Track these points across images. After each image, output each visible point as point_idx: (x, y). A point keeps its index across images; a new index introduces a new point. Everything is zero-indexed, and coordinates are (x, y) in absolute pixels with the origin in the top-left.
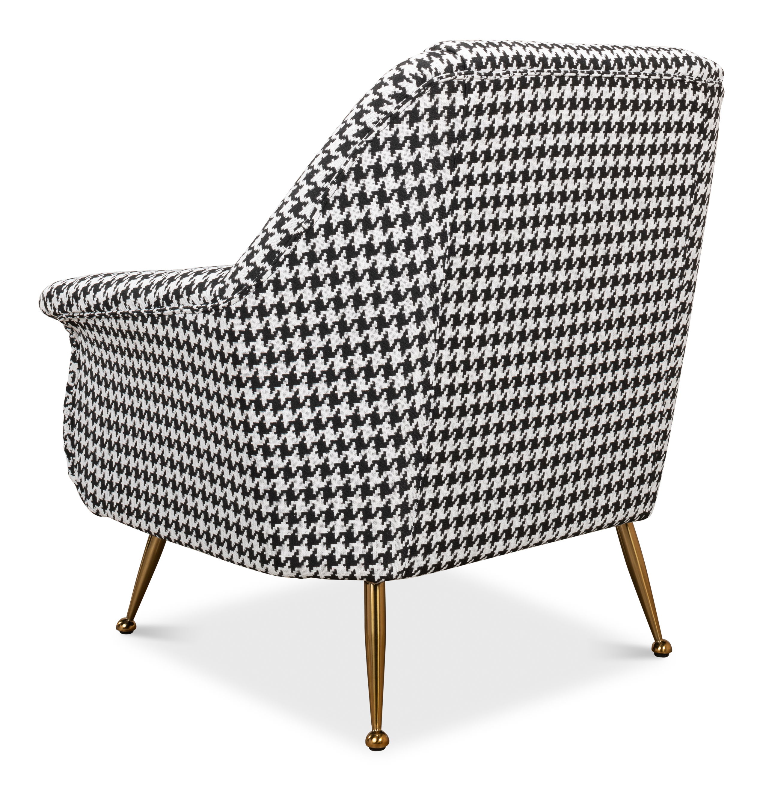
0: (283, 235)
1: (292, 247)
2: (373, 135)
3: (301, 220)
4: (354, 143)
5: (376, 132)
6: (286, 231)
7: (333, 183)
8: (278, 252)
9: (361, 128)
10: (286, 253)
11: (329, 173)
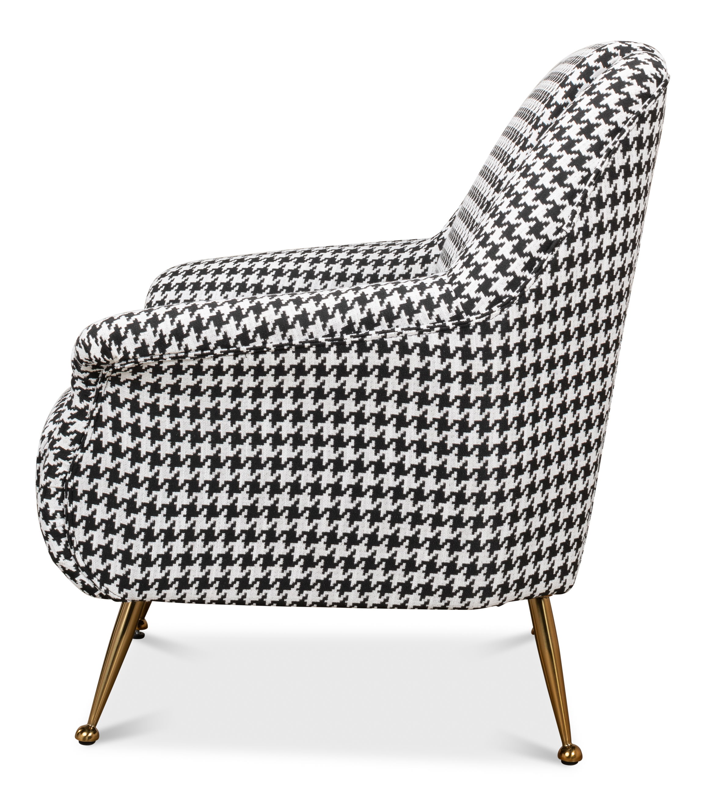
0: (543, 241)
1: (554, 253)
2: (625, 135)
3: (559, 225)
4: (606, 143)
5: (627, 132)
6: (546, 237)
7: (591, 184)
8: (539, 259)
9: (612, 127)
10: (549, 259)
11: (585, 174)
